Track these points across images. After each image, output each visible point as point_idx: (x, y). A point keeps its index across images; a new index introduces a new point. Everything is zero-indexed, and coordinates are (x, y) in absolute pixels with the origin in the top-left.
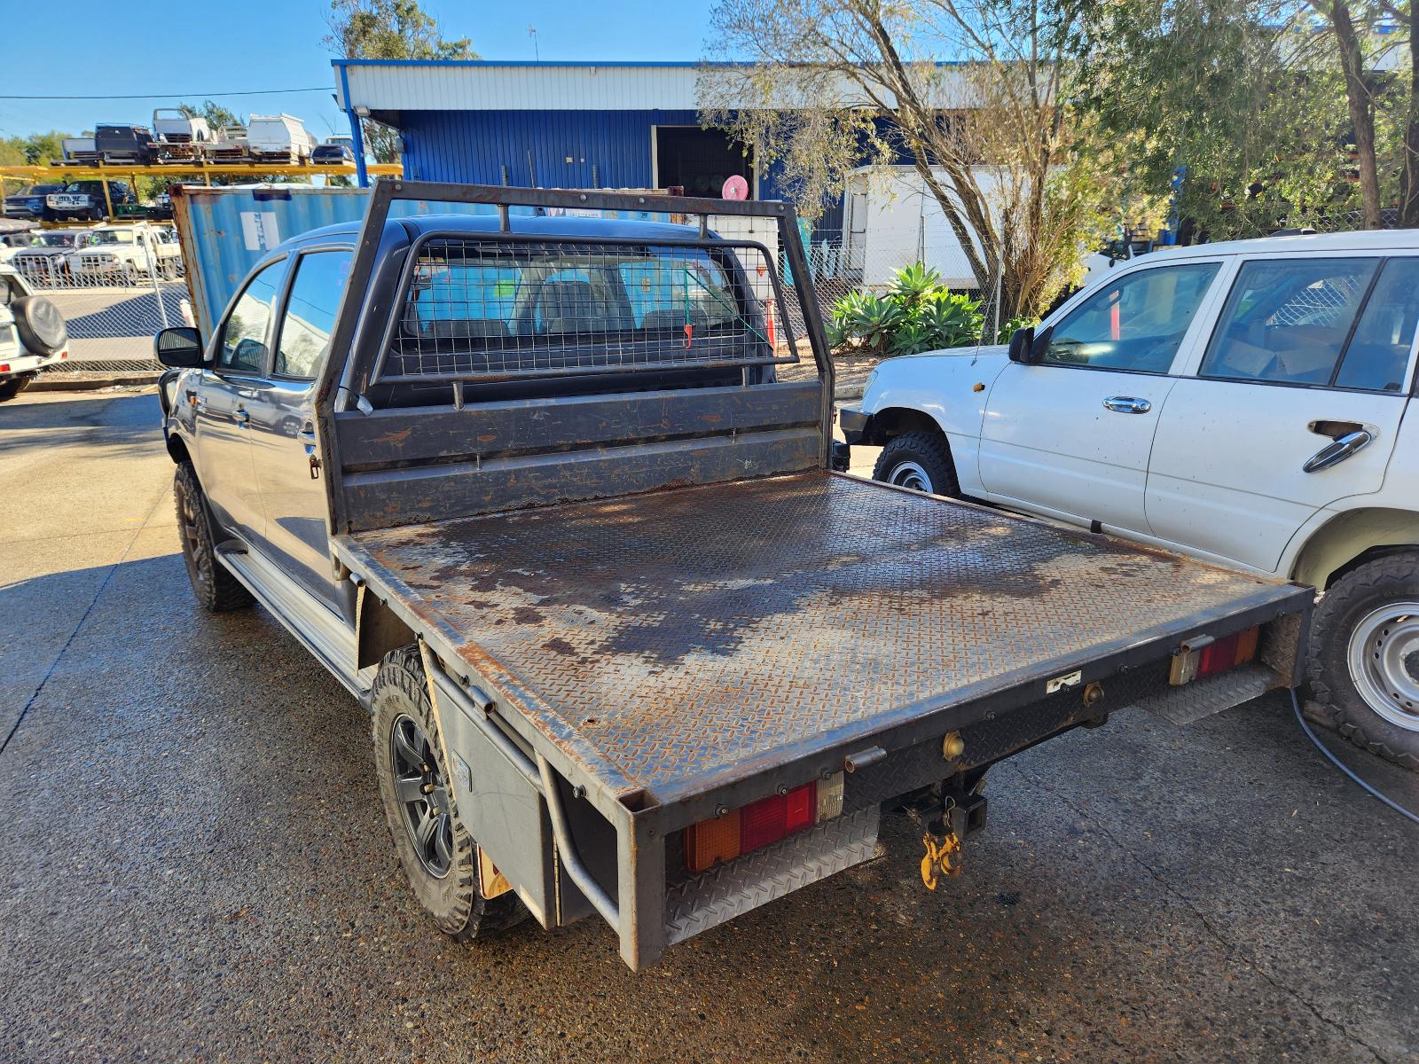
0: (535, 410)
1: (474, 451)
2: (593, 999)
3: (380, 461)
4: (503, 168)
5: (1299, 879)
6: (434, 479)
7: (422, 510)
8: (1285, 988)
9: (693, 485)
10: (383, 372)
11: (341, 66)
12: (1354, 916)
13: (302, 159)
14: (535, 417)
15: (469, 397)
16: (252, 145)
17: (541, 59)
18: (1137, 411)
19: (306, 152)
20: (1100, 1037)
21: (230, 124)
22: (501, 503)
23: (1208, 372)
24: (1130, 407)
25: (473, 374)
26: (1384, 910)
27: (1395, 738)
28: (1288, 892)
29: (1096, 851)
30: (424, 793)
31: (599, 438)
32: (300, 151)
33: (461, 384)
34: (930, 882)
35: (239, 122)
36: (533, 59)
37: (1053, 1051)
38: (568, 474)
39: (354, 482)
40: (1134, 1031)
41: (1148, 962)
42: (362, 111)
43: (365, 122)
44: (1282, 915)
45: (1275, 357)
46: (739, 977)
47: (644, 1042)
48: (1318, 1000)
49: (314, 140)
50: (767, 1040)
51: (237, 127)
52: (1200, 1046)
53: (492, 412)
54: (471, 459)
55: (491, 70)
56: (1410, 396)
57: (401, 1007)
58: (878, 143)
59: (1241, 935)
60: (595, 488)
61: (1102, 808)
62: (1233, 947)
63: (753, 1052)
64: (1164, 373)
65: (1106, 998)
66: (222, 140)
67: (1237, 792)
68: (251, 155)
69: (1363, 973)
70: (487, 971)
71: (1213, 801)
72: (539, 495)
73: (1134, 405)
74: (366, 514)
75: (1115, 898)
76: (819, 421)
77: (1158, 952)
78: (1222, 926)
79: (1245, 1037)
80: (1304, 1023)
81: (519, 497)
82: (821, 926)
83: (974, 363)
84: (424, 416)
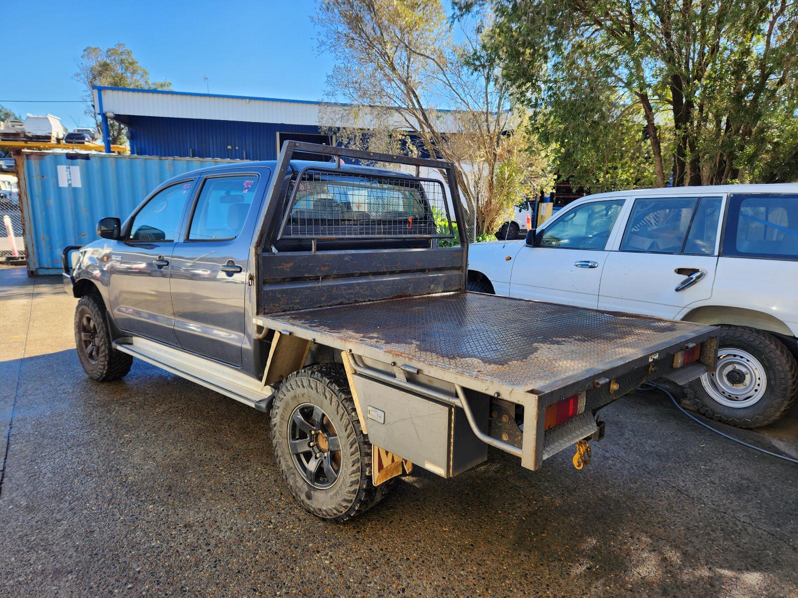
0: (345, 255)
1: (319, 274)
2: (414, 543)
3: (279, 278)
4: (191, 150)
5: (709, 470)
6: (301, 288)
7: (295, 303)
8: (721, 512)
9: (410, 296)
10: (284, 234)
11: (98, 89)
12: (737, 483)
13: (58, 140)
14: (346, 259)
15: (319, 248)
16: (27, 131)
17: (211, 93)
18: (591, 267)
19: (61, 136)
20: (653, 537)
21: (12, 119)
22: (329, 302)
23: (624, 248)
24: (588, 265)
25: (321, 236)
26: (748, 479)
27: (726, 412)
28: (707, 475)
29: (618, 465)
30: (310, 446)
31: (372, 271)
32: (58, 135)
33: (316, 241)
34: (579, 466)
35: (18, 118)
36: (206, 92)
37: (637, 544)
38: (358, 288)
39: (267, 288)
40: (667, 533)
41: (661, 507)
42: (110, 115)
43: (110, 122)
44: (708, 484)
45: (654, 242)
46: (481, 527)
47: (450, 558)
48: (737, 515)
49: (66, 130)
50: (508, 552)
51: (17, 121)
52: (697, 537)
53: (328, 255)
54: (317, 279)
55: (179, 97)
56: (718, 256)
57: (318, 555)
58: (411, 147)
59: (694, 493)
60: (369, 296)
61: (612, 447)
62: (694, 498)
63: (504, 557)
64: (603, 249)
65: (649, 522)
66: (7, 127)
67: (668, 438)
68: (26, 136)
69: (750, 503)
70: (355, 536)
71: (659, 442)
72: (346, 298)
73: (590, 264)
74: (271, 305)
75: (636, 483)
76: (461, 267)
77: (663, 503)
78: (685, 491)
79: (713, 531)
80: (735, 524)
81: (336, 299)
82: (510, 504)
83: (504, 247)
84: (300, 256)
